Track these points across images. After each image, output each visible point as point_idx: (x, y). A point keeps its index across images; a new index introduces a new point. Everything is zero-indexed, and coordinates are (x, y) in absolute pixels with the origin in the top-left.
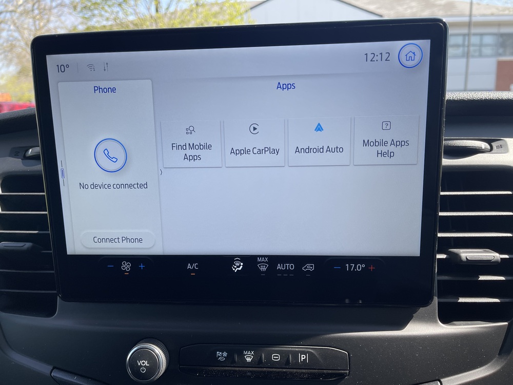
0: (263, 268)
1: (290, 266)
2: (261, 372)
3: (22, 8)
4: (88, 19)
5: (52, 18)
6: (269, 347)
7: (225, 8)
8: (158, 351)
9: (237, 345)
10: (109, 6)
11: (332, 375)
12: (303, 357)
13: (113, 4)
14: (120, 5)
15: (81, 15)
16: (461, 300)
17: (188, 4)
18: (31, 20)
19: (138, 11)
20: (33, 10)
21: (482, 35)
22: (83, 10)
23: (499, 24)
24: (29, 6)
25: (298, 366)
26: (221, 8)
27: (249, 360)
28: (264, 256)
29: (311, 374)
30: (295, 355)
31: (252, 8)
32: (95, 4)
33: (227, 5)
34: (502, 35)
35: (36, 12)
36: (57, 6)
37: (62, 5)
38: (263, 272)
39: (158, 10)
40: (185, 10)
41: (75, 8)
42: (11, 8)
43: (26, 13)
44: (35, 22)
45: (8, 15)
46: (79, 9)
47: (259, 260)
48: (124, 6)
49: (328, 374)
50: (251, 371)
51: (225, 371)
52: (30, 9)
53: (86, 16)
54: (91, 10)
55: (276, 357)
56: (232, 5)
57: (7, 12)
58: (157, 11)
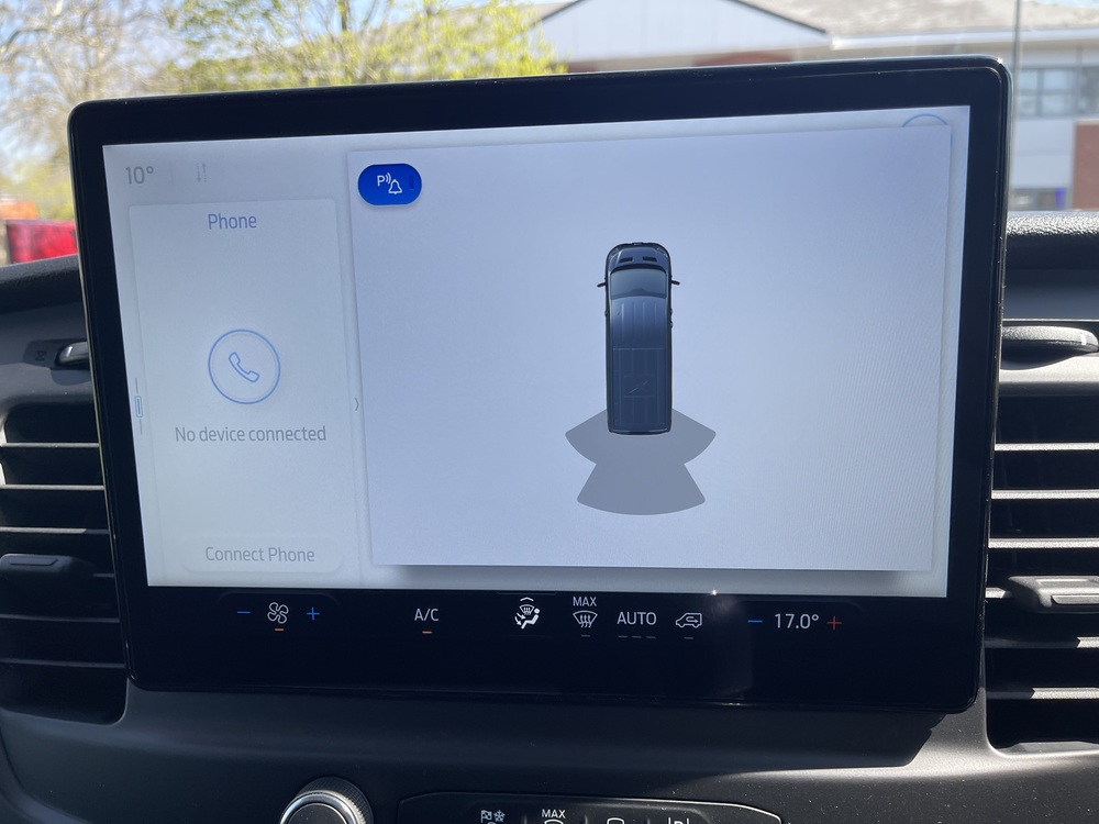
1: (648, 618)
3: (60, 23)
4: (199, 45)
5: (123, 44)
6: (601, 801)
7: (488, 19)
8: (348, 807)
9: (527, 794)
10: (243, 17)
13: (252, 14)
14: (266, 15)
15: (184, 36)
16: (1039, 694)
17: (411, 11)
18: (79, 49)
19: (303, 27)
20: (82, 27)
21: (1041, 70)
22: (188, 27)
23: (1079, 47)
24: (76, 17)
26: (480, 20)
28: (589, 594)
30: (661, 820)
31: (545, 18)
32: (215, 12)
33: (492, 12)
34: (1085, 70)
35: (90, 30)
36: (132, 19)
37: (142, 15)
38: (586, 630)
39: (347, 24)
40: (404, 24)
41: (171, 21)
42: (37, 23)
43: (68, 32)
44: (86, 51)
45: (32, 38)
46: (179, 24)
47: (576, 602)
48: (274, 16)
52: (78, 24)
53: (195, 39)
54: (206, 26)
56: (503, 13)
57: (28, 31)
58: (344, 26)
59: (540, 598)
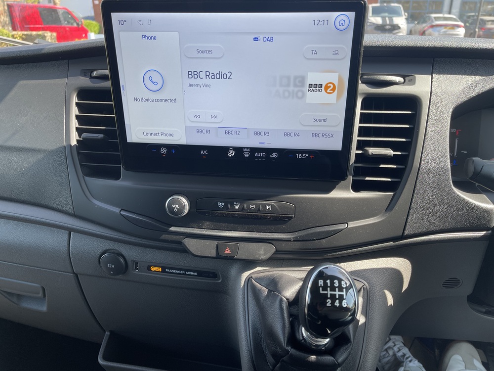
0: (247, 155)
1: (263, 154)
2: (244, 214)
6: (249, 201)
8: (184, 200)
9: (230, 199)
11: (284, 218)
12: (268, 207)
16: (367, 179)
25: (265, 212)
27: (237, 207)
28: (248, 148)
29: (273, 216)
30: (264, 206)
38: (247, 158)
47: (244, 150)
49: (282, 216)
50: (238, 214)
51: (223, 213)
55: (252, 207)
59: (236, 149)
